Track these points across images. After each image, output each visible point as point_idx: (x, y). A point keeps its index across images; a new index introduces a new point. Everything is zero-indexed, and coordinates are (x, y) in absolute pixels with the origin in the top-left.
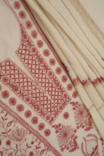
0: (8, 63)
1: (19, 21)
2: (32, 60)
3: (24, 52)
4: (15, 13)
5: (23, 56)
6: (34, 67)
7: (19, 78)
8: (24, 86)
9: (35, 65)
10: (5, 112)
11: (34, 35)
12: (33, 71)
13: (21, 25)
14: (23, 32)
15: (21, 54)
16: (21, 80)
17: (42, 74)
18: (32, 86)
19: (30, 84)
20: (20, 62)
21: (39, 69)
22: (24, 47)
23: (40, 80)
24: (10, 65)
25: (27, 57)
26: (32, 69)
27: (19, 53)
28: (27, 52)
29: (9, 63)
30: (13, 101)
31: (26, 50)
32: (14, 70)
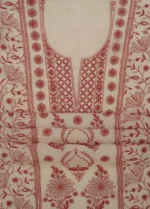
0: (66, 61)
1: (109, 36)
2: (91, 79)
3: (90, 65)
4: (111, 27)
5: (85, 68)
6: (87, 86)
7: (64, 83)
8: (62, 93)
9: (91, 86)
10: (26, 98)
12: (84, 89)
13: (108, 42)
14: (104, 48)
15: (86, 65)
16: (65, 86)
17: (90, 100)
18: (70, 100)
19: (69, 96)
21: (90, 93)
22: (94, 62)
23: (82, 103)
24: (66, 65)
25: (89, 72)
26: (84, 86)
27: (85, 62)
28: (93, 69)
30: (41, 96)
31: (93, 65)
32: (67, 72)
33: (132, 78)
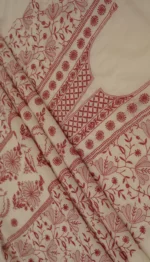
1: (137, 92)
2: (93, 112)
3: (101, 100)
5: (96, 99)
7: (74, 93)
8: (66, 100)
9: (87, 117)
10: (44, 76)
11: (121, 117)
12: (81, 114)
13: (132, 96)
15: (99, 97)
16: (72, 96)
17: (77, 127)
18: (66, 110)
20: (94, 91)
21: (82, 122)
22: (106, 101)
23: (71, 123)
24: (87, 81)
25: (96, 105)
26: (83, 111)
27: (100, 93)
28: (101, 105)
29: (89, 79)
31: (103, 103)
32: (82, 87)
33: (120, 147)
